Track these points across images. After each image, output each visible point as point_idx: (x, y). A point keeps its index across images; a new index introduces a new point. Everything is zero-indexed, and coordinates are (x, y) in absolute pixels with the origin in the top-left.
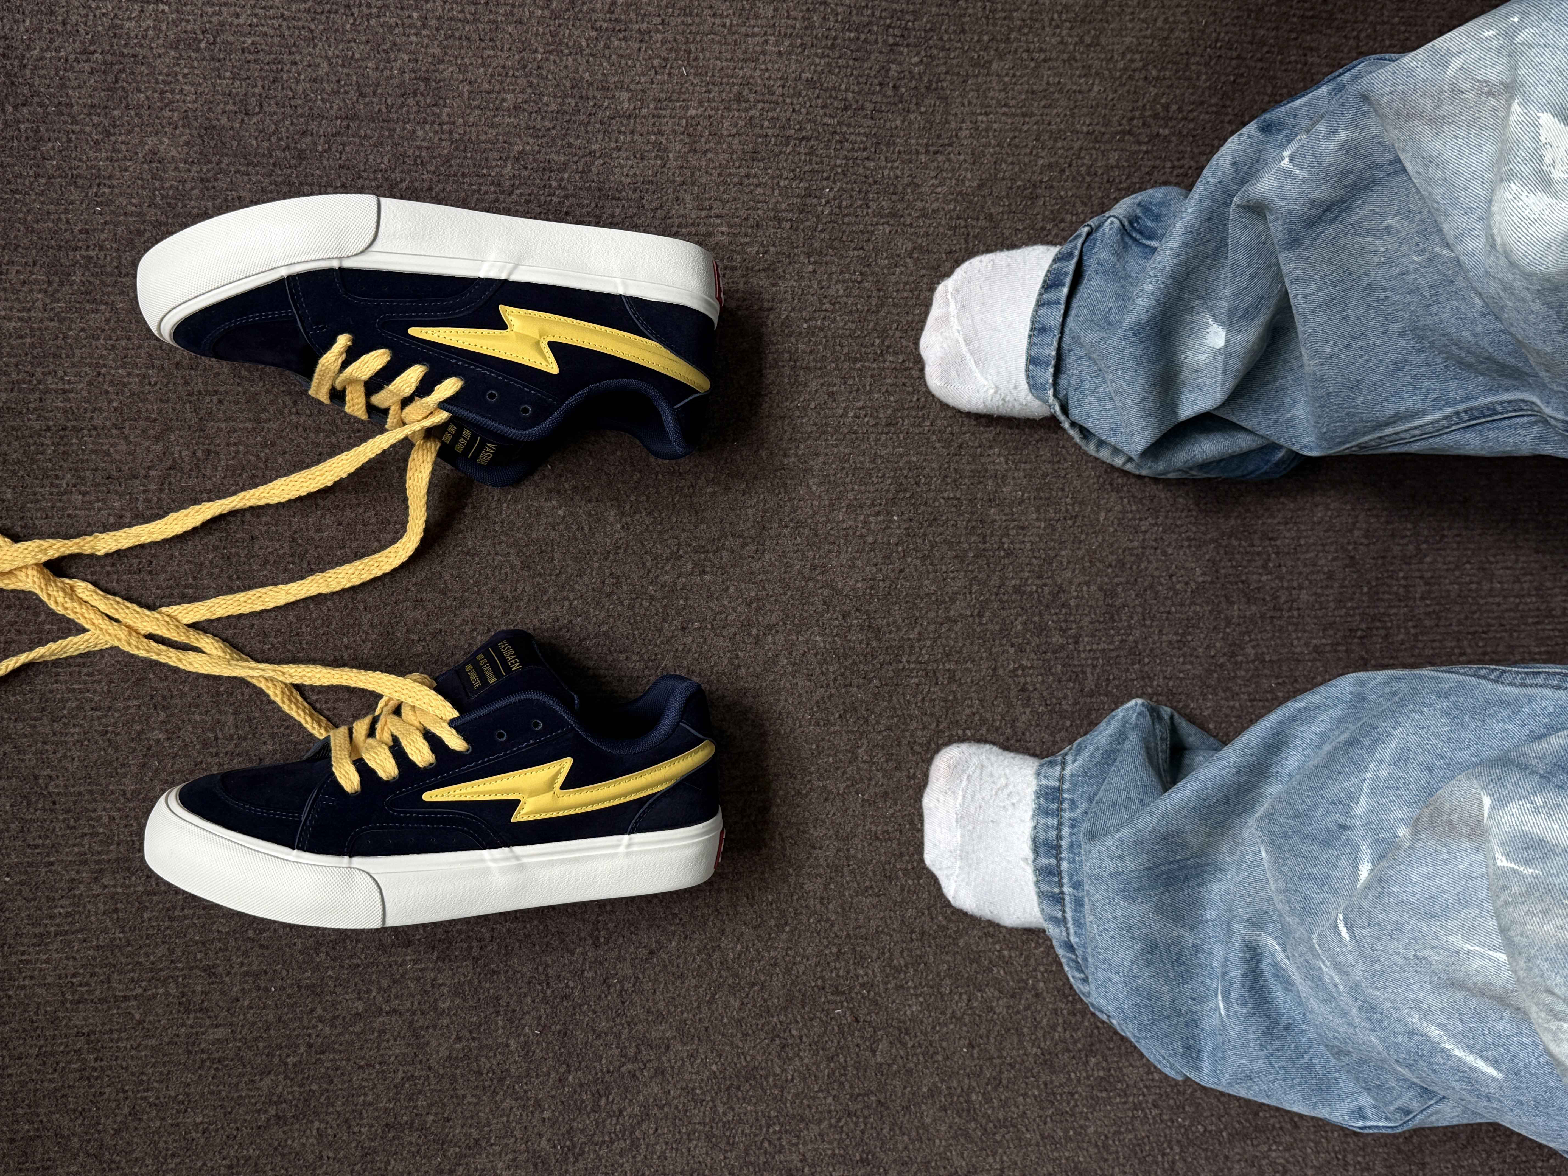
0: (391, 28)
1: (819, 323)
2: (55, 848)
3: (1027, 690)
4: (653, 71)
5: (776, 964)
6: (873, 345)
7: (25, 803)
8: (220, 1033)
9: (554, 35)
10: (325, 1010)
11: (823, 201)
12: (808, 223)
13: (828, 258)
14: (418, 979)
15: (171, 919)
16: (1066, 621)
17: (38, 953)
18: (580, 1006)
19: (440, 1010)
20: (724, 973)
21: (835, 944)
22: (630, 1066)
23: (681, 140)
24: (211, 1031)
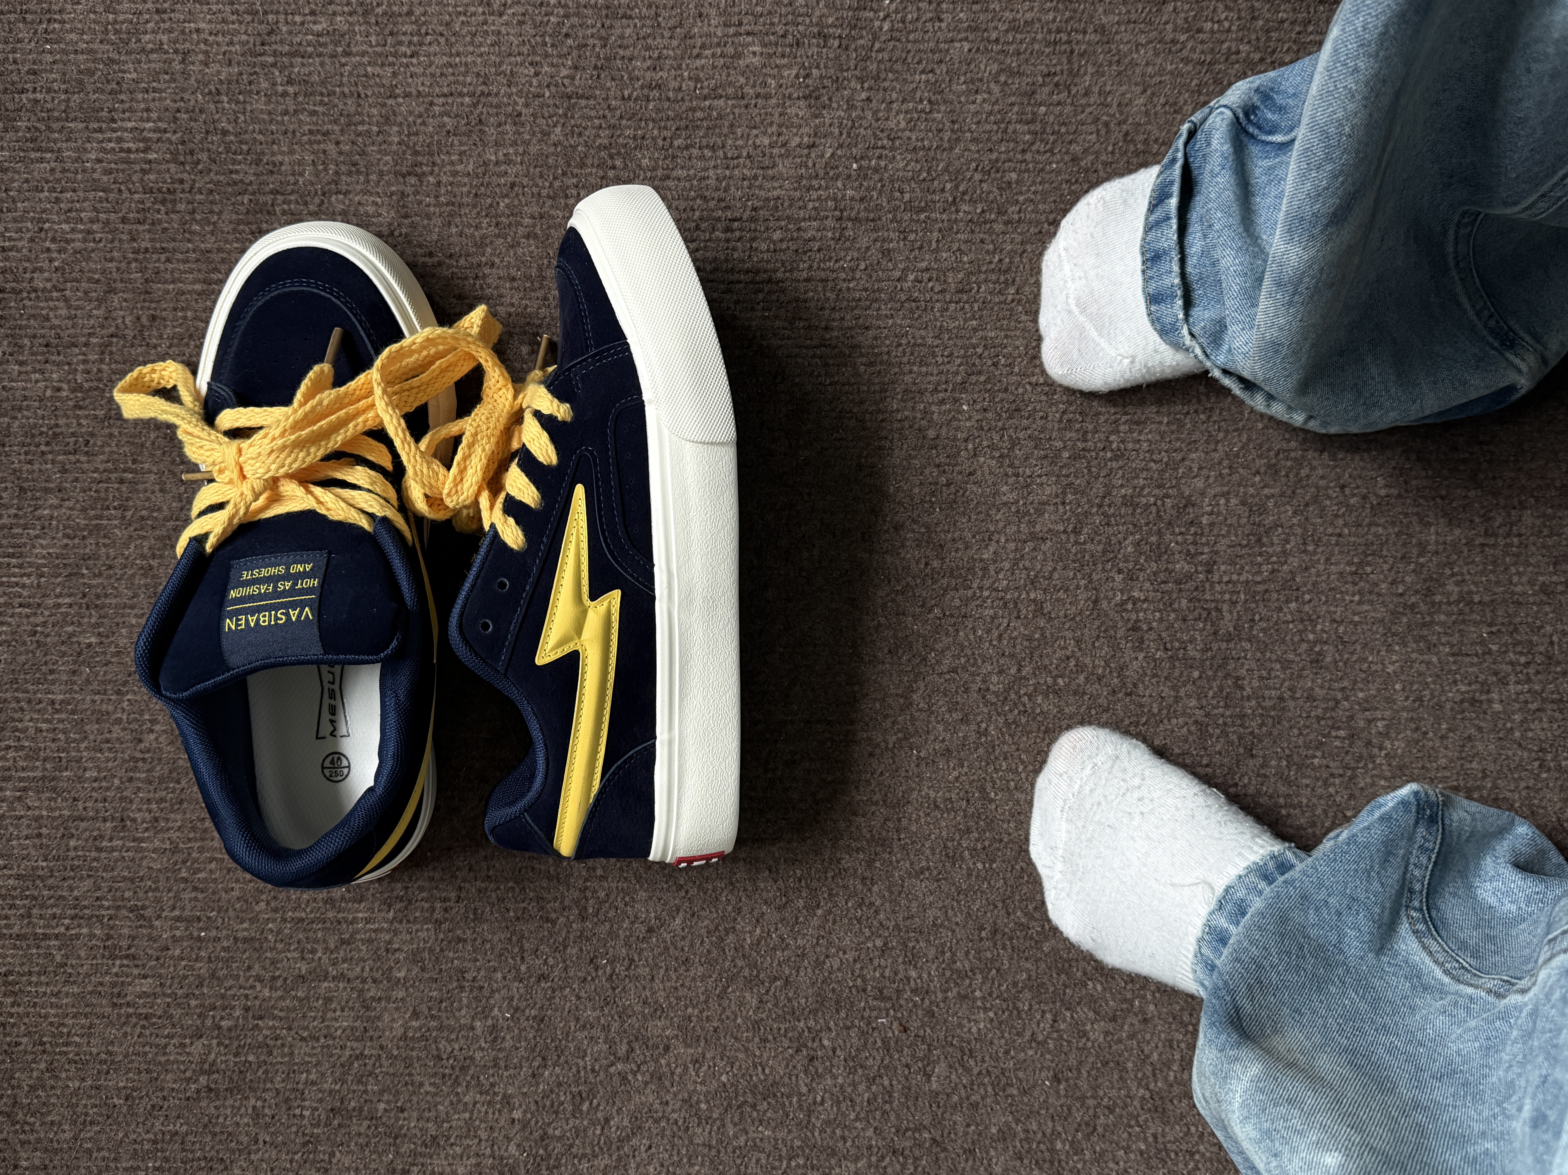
1: (873, 162)
3: (1139, 629)
5: (804, 955)
6: (943, 190)
12: (862, 42)
13: (886, 84)
15: (99, 850)
16: (1194, 543)
20: (740, 963)
22: (620, 1066)
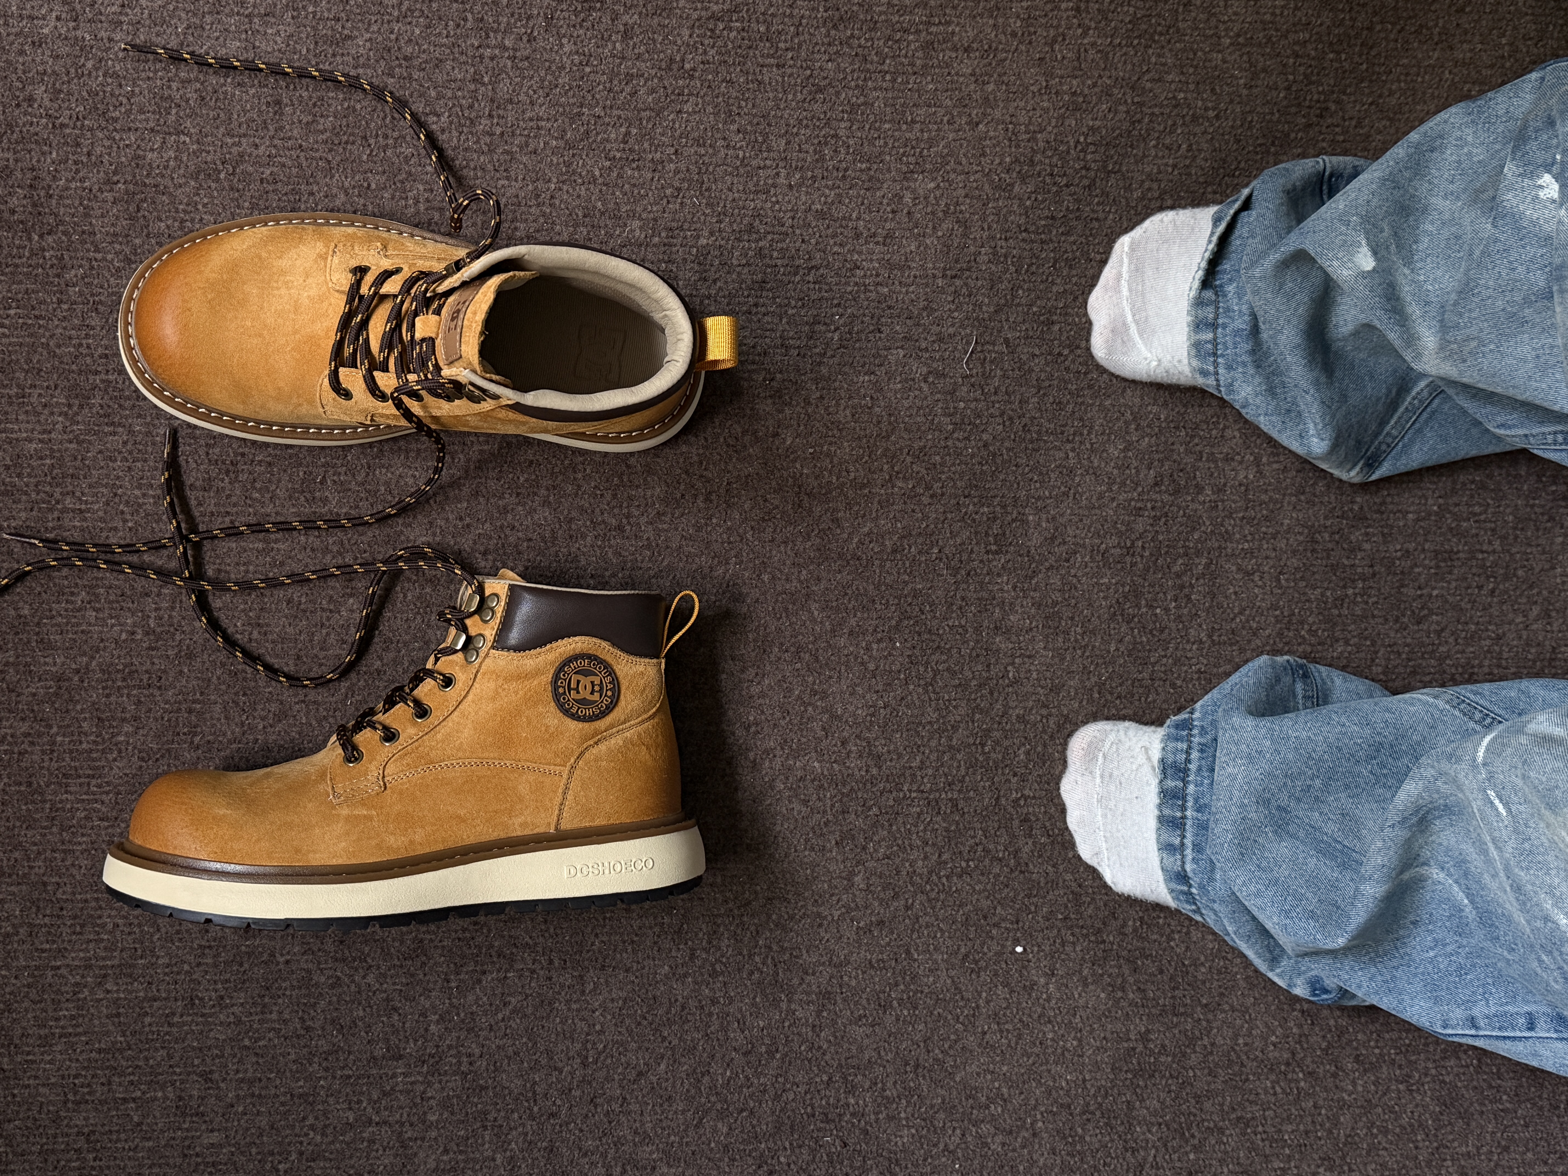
0: (407, 160)
2: (61, 952)
4: (665, 200)
7: (34, 909)
8: (215, 1138)
9: (568, 165)
10: (316, 1118)
11: (832, 327)
14: (408, 1092)
17: (42, 1054)
18: (567, 1124)
19: (428, 1123)
21: (826, 1072)
23: (692, 268)
24: (205, 1136)
